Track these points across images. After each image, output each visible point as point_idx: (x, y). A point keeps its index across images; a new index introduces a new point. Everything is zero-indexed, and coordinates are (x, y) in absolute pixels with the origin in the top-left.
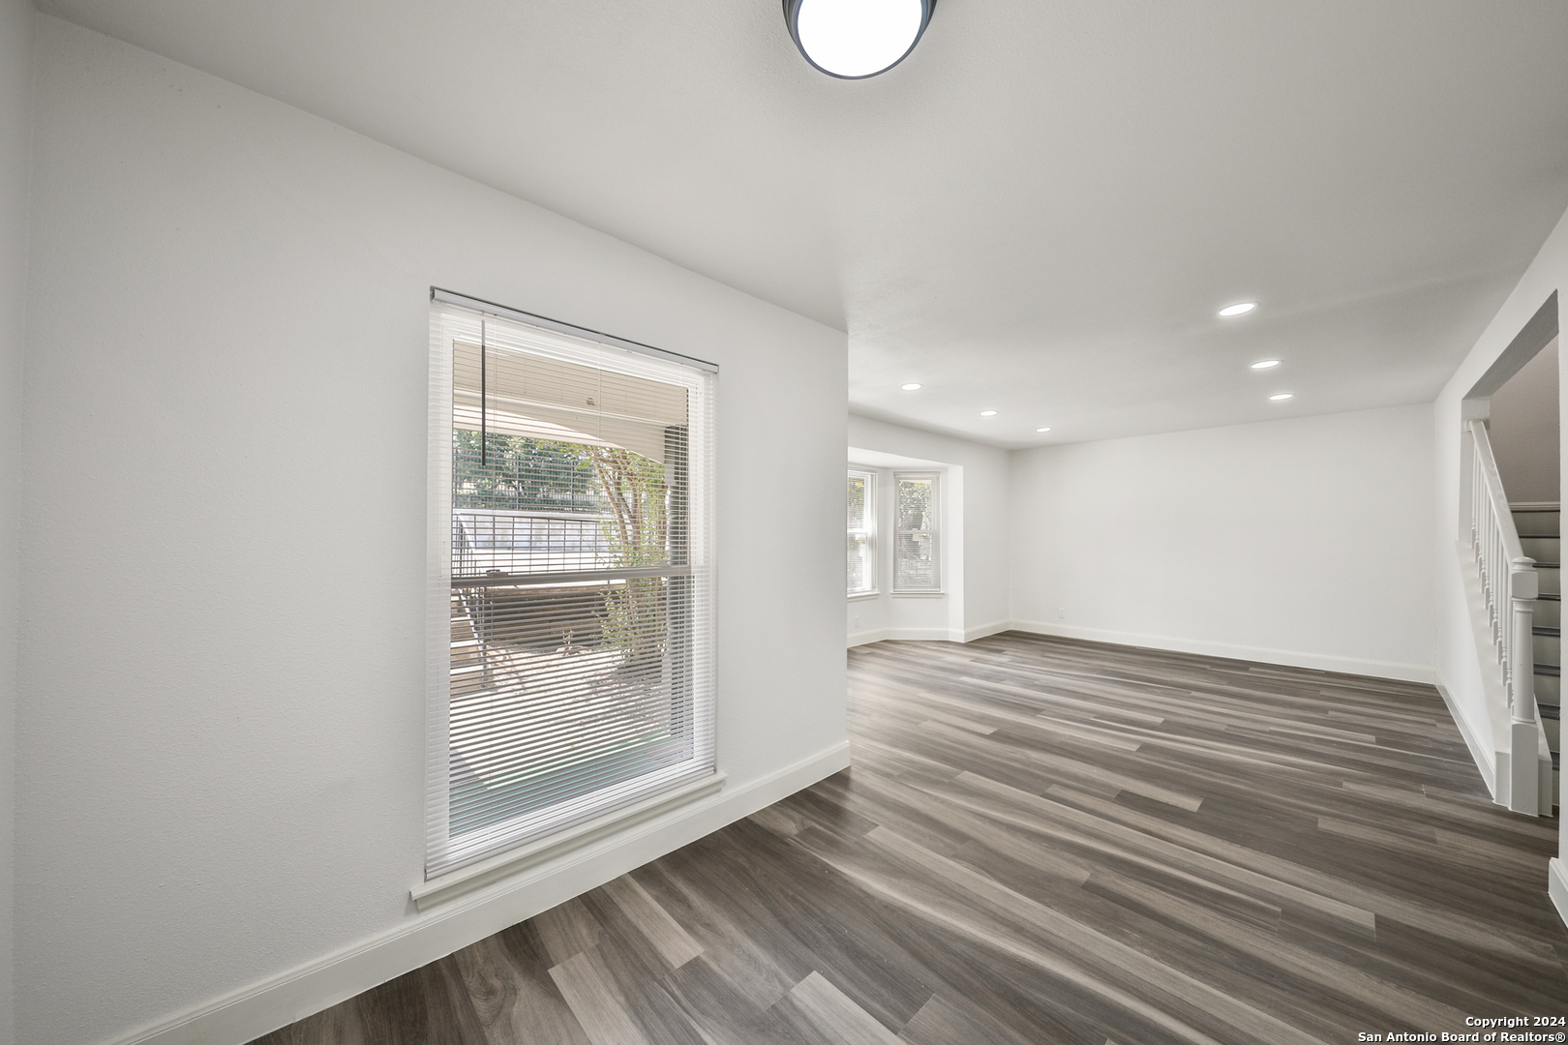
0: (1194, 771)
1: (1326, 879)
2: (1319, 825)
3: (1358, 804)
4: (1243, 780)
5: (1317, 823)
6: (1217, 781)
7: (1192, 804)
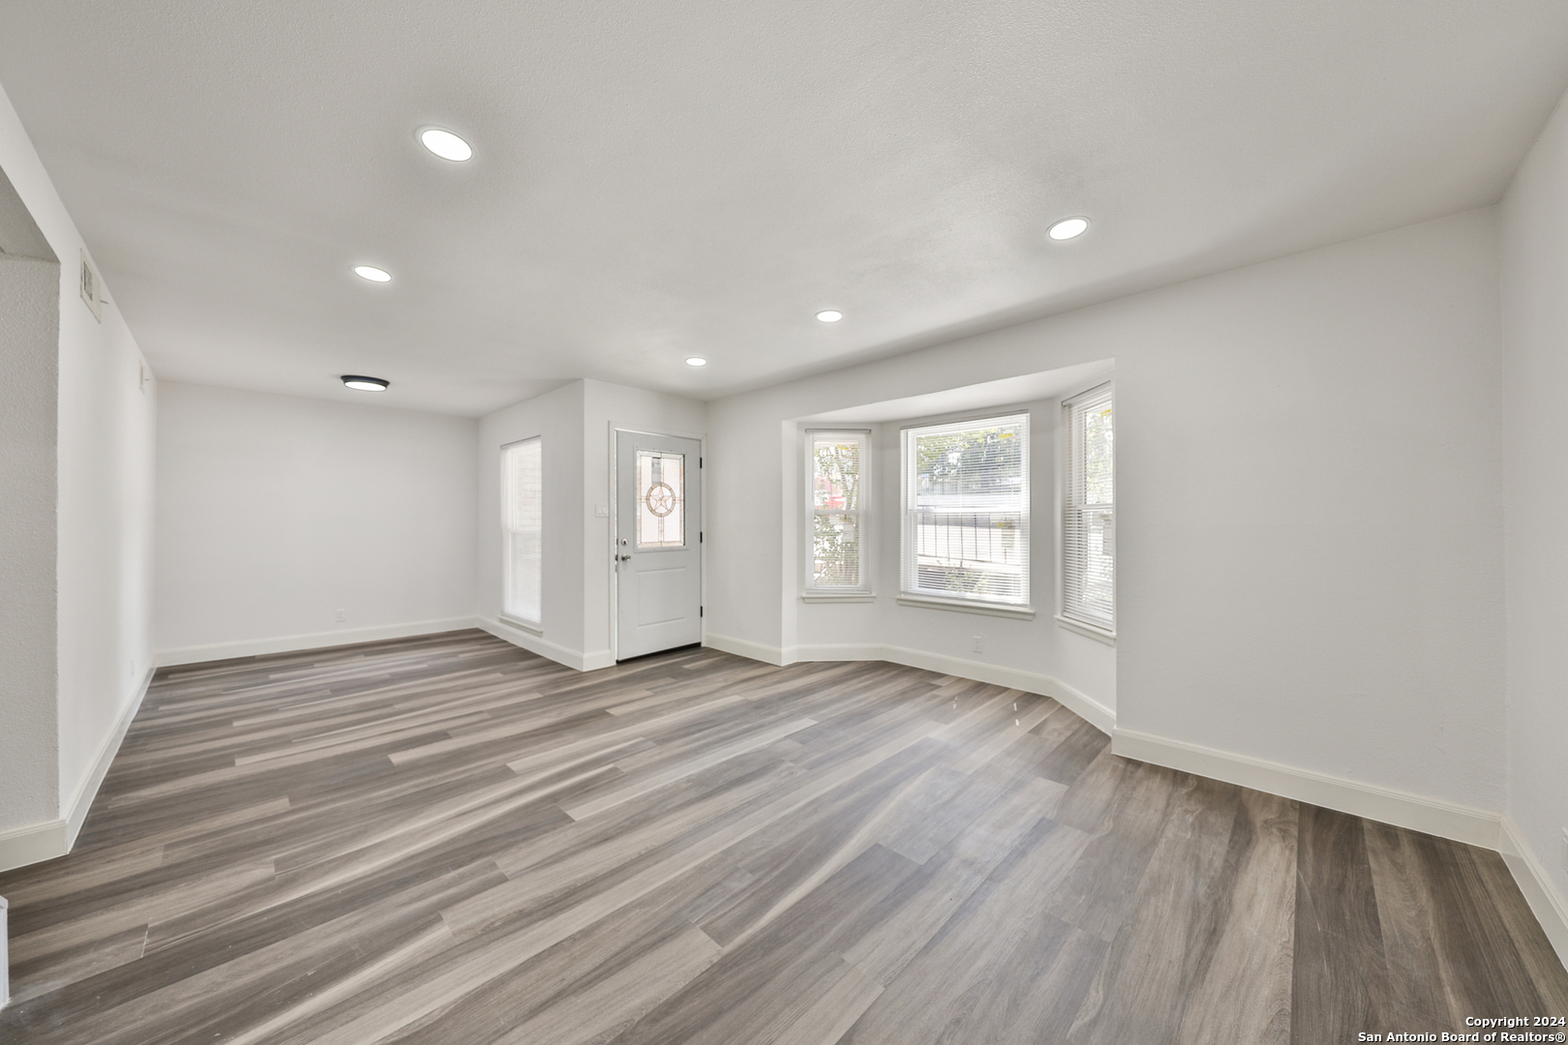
0: (433, 781)
1: (270, 768)
2: (287, 800)
3: (253, 846)
4: (385, 799)
5: (290, 801)
6: (405, 785)
7: (396, 758)
